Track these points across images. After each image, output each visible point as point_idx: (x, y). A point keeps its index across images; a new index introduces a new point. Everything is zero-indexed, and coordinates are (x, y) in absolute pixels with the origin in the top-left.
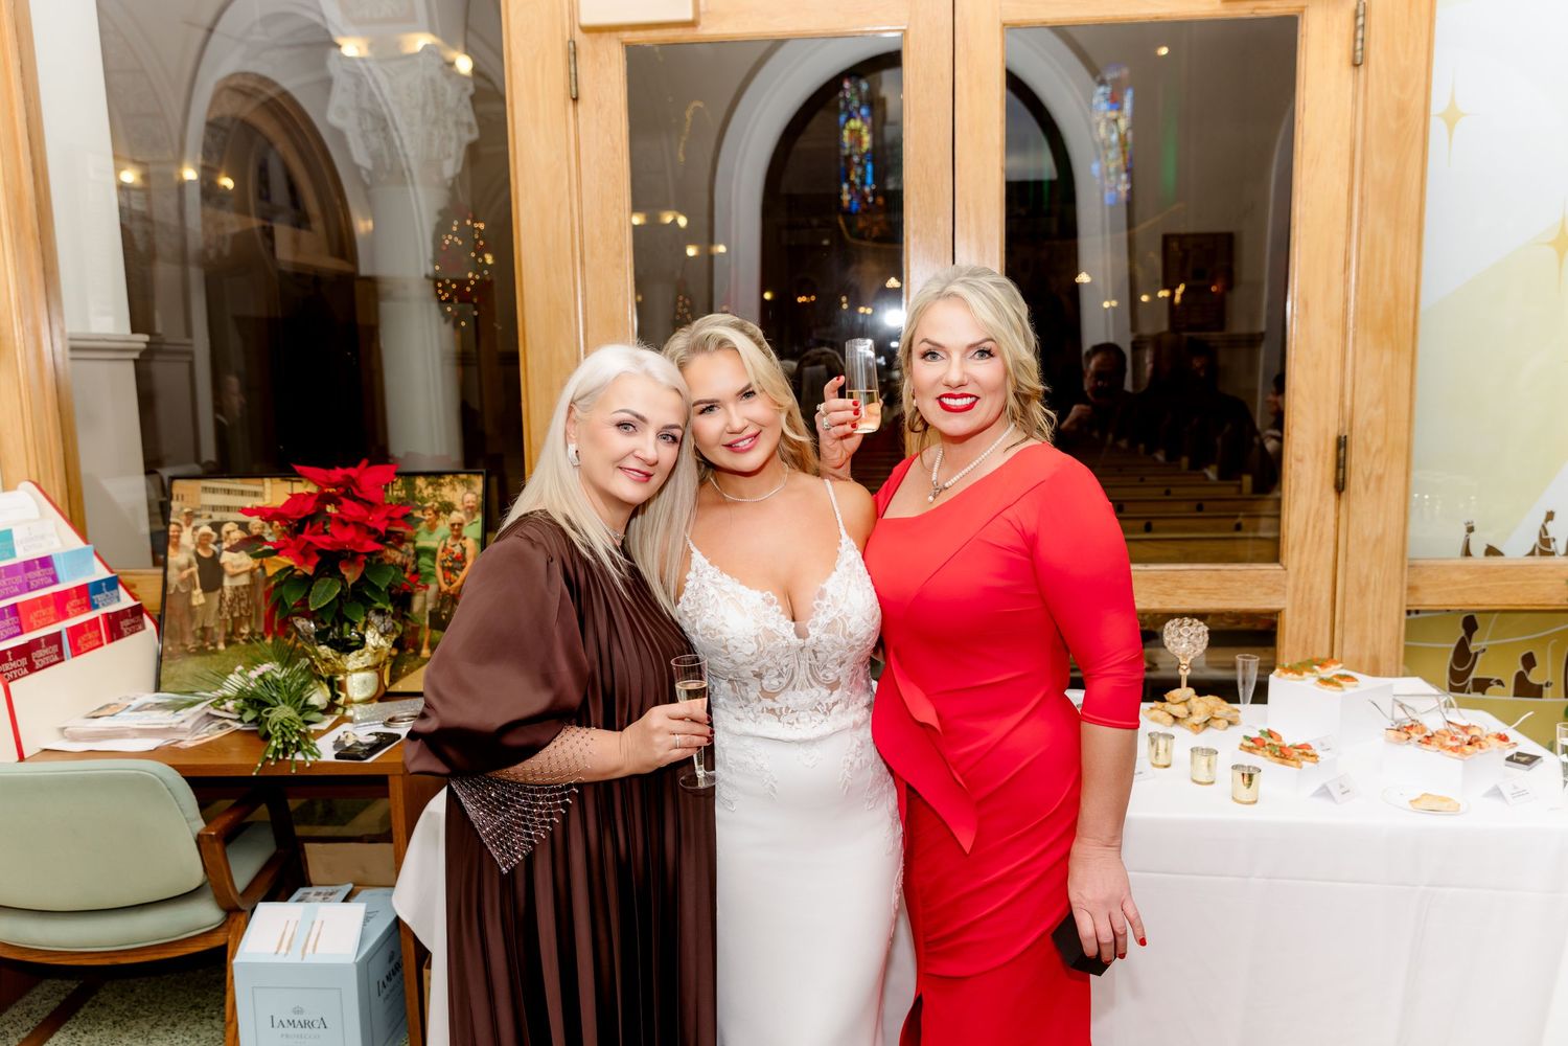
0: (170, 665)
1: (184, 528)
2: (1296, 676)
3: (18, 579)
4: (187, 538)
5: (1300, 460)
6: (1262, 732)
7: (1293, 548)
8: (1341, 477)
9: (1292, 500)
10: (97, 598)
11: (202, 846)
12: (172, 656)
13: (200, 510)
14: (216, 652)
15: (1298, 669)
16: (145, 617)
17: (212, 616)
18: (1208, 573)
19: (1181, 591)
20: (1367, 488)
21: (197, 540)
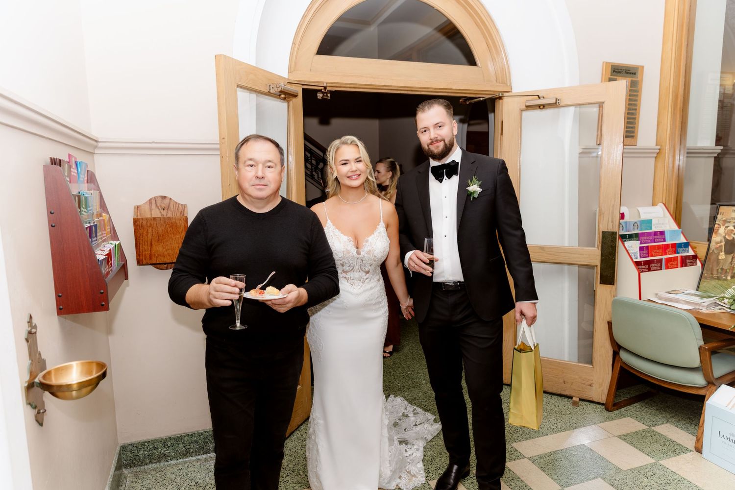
0: (704, 282)
1: (721, 226)
3: (651, 238)
4: (722, 230)
10: (680, 250)
11: (701, 352)
12: (706, 278)
13: (730, 219)
14: (726, 280)
16: (698, 260)
17: (727, 265)
21: (726, 232)
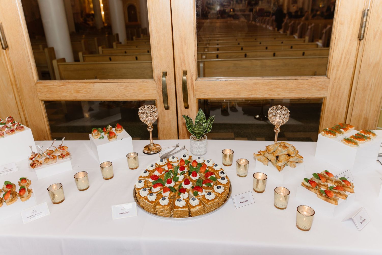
2: (332, 136)
5: (342, 24)
6: (314, 174)
7: (333, 69)
8: (362, 32)
9: (336, 45)
15: (333, 131)
18: (292, 81)
19: (279, 89)
20: (375, 37)
